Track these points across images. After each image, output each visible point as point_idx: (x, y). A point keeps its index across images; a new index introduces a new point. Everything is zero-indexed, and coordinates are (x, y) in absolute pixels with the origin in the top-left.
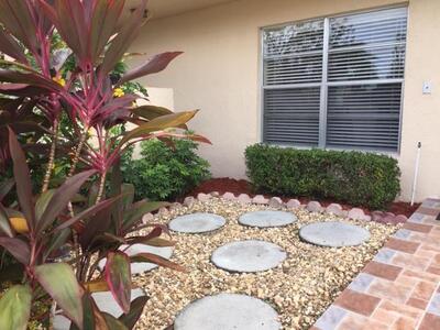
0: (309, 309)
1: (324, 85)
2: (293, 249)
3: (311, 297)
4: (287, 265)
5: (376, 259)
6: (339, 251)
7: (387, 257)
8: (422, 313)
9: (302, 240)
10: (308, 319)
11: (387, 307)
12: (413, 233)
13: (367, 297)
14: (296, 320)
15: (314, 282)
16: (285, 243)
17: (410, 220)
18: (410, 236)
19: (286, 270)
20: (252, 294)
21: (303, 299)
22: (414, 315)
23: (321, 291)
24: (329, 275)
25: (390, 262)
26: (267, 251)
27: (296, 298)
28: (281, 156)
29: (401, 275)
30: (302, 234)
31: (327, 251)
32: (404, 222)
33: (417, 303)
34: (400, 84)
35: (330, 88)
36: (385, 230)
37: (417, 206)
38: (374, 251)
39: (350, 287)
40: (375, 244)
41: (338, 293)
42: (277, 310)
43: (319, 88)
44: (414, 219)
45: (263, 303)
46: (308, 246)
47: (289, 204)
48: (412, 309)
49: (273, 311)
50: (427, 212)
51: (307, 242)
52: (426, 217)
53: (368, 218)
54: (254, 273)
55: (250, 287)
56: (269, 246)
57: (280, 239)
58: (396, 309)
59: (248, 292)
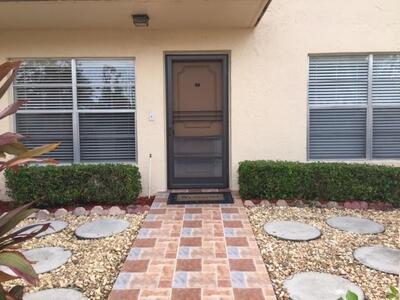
0: (105, 281)
1: (75, 112)
2: (74, 246)
3: (103, 274)
4: (74, 258)
5: (139, 237)
6: (112, 238)
7: (145, 234)
8: (175, 260)
9: (79, 238)
10: (107, 287)
11: (155, 263)
12: (156, 216)
13: (141, 261)
14: (98, 291)
15: (102, 263)
16: (66, 244)
17: (152, 208)
18: (155, 218)
19: (75, 263)
20: (54, 287)
21: (98, 276)
22: (171, 263)
23: (109, 267)
24: (111, 256)
25: (148, 237)
26: (52, 254)
27: (93, 278)
28: (46, 172)
29: (157, 242)
30: (78, 234)
31: (103, 240)
32: (148, 210)
33: (171, 255)
34: (133, 113)
35: (80, 114)
36: (138, 218)
37: (153, 198)
38: (136, 233)
39: (128, 258)
40: (135, 228)
41: (121, 264)
42: (80, 290)
43: (71, 114)
44: (154, 206)
45: (66, 290)
46: (86, 242)
47: (56, 214)
48: (169, 260)
49: (77, 292)
50: (160, 201)
51: (84, 239)
52: (161, 204)
53: (124, 212)
54: (49, 272)
55: (50, 282)
56: (52, 250)
57: (60, 242)
58: (160, 262)
59: (50, 286)
